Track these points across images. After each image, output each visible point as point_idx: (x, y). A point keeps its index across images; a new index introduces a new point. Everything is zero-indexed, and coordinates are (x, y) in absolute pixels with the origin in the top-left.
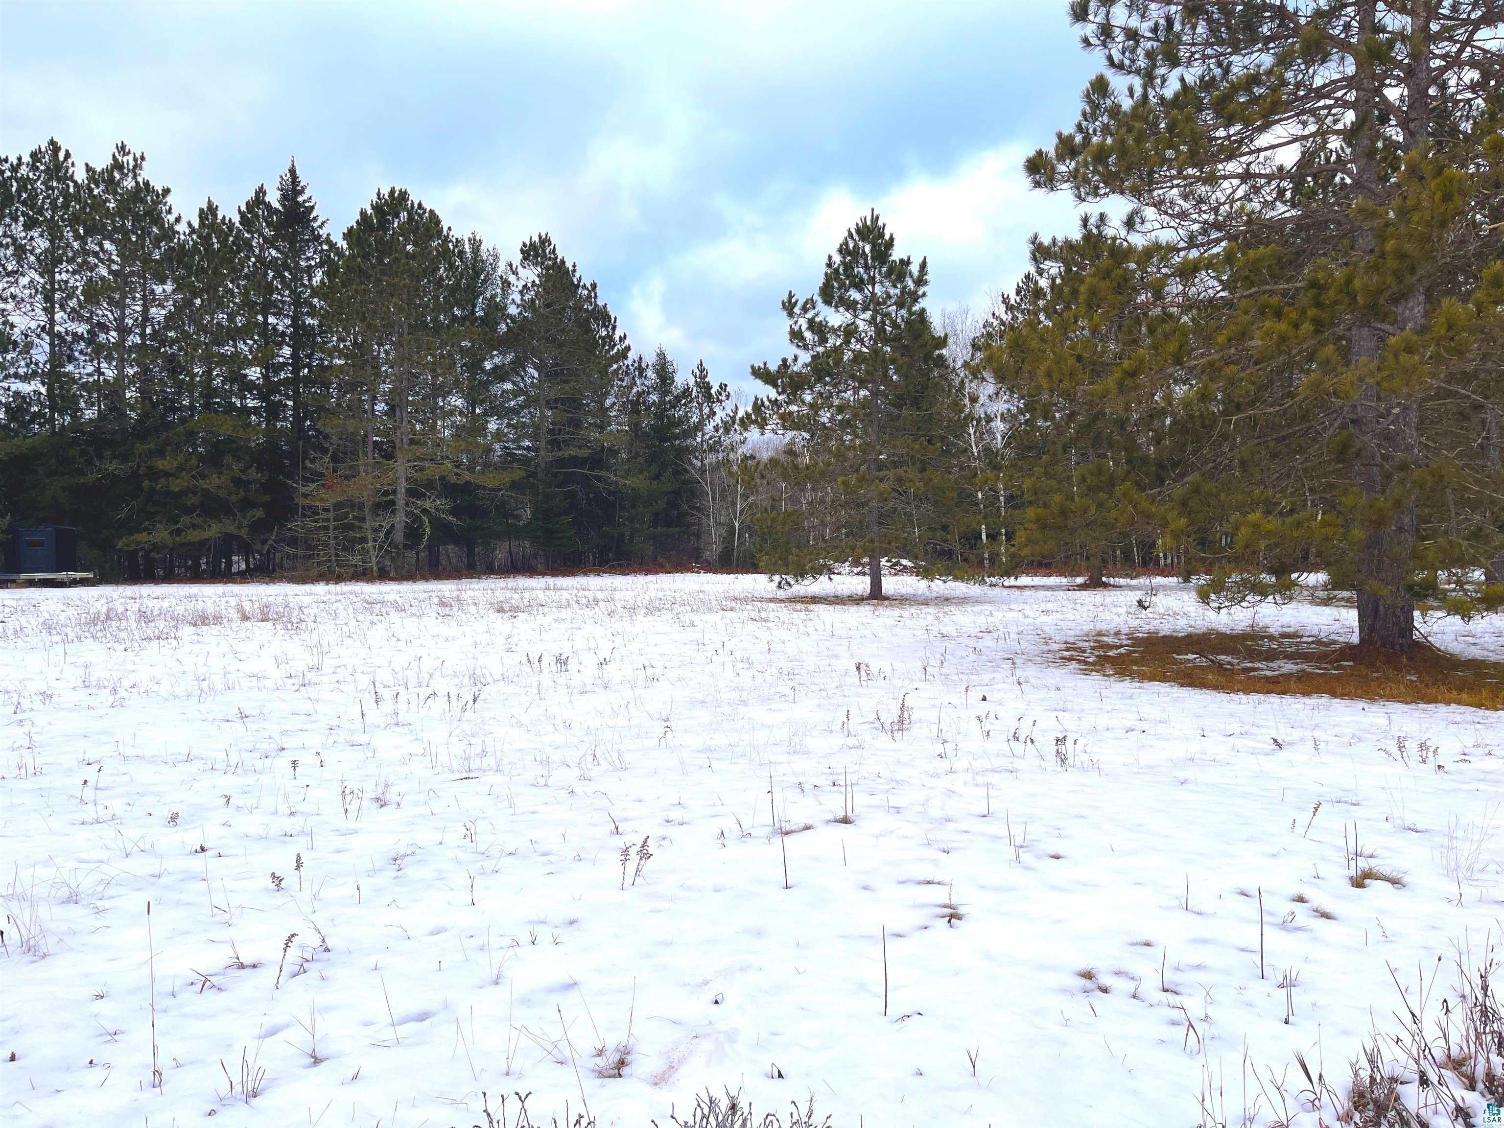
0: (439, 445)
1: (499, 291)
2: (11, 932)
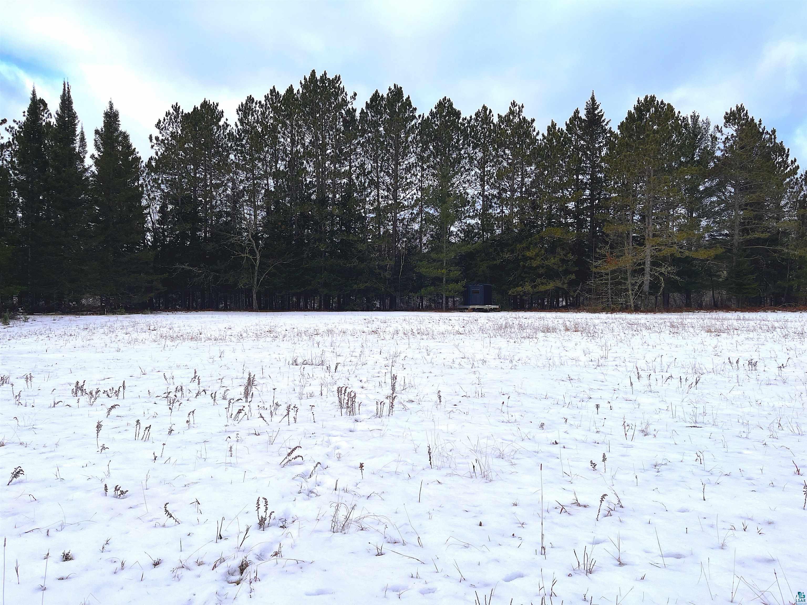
0: (670, 237)
1: (709, 143)
2: (477, 467)
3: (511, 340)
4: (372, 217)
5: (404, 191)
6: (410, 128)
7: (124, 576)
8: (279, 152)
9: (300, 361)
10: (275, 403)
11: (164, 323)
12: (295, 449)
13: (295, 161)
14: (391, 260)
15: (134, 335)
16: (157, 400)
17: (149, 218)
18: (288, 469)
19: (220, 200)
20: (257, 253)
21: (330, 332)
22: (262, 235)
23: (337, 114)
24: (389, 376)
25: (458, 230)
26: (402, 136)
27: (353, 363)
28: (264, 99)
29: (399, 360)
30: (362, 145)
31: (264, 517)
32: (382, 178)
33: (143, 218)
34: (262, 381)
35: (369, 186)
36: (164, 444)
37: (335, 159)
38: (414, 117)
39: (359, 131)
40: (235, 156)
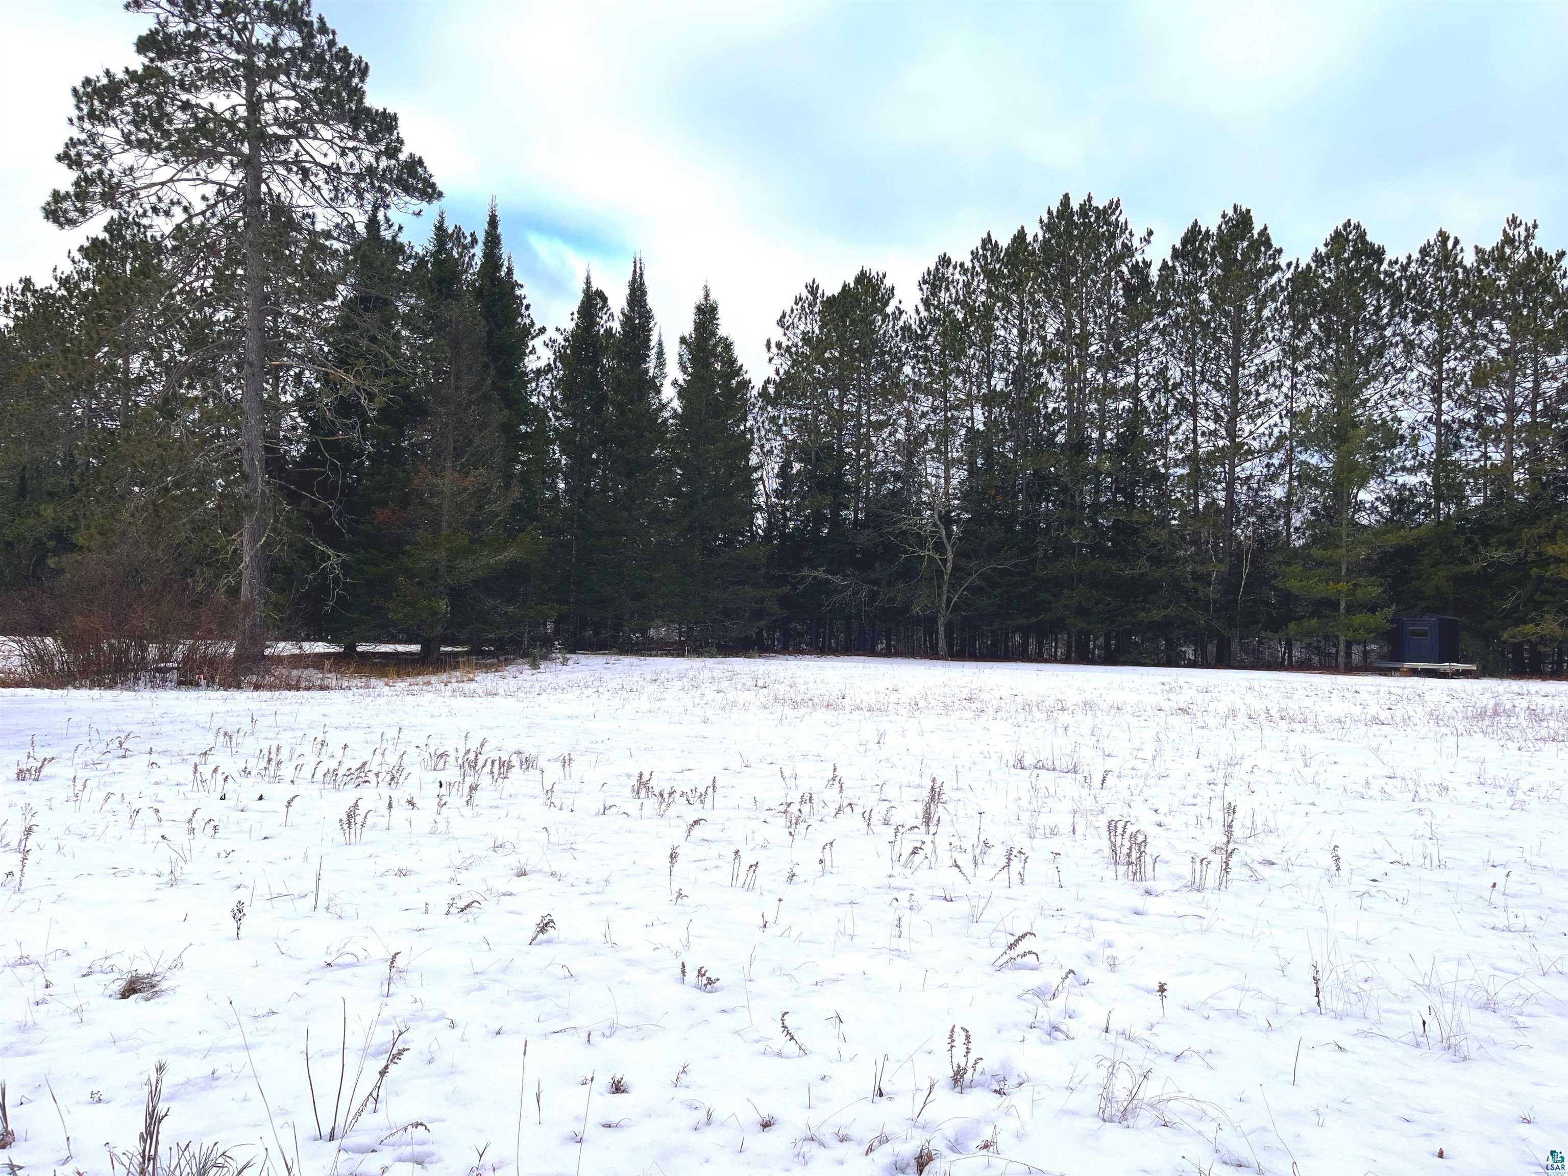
2: (1432, 1025)
3: (1510, 744)
4: (1182, 475)
5: (1252, 418)
6: (1266, 290)
7: (710, 1136)
8: (995, 356)
9: (1028, 761)
10: (982, 840)
11: (781, 675)
12: (1024, 936)
13: (1025, 371)
14: (1220, 561)
15: (731, 696)
16: (768, 816)
17: (761, 487)
18: (1008, 975)
19: (884, 451)
20: (949, 548)
21: (1088, 706)
22: (958, 515)
23: (1113, 274)
24: (1217, 804)
25: (1377, 499)
26: (1249, 308)
27: (1139, 773)
28: (970, 257)
29: (1240, 772)
30: (1163, 332)
31: (963, 1065)
32: (1204, 395)
33: (749, 487)
34: (956, 795)
35: (1176, 412)
36: (780, 900)
37: (1106, 363)
38: (1276, 268)
39: (1157, 305)
40: (913, 368)
